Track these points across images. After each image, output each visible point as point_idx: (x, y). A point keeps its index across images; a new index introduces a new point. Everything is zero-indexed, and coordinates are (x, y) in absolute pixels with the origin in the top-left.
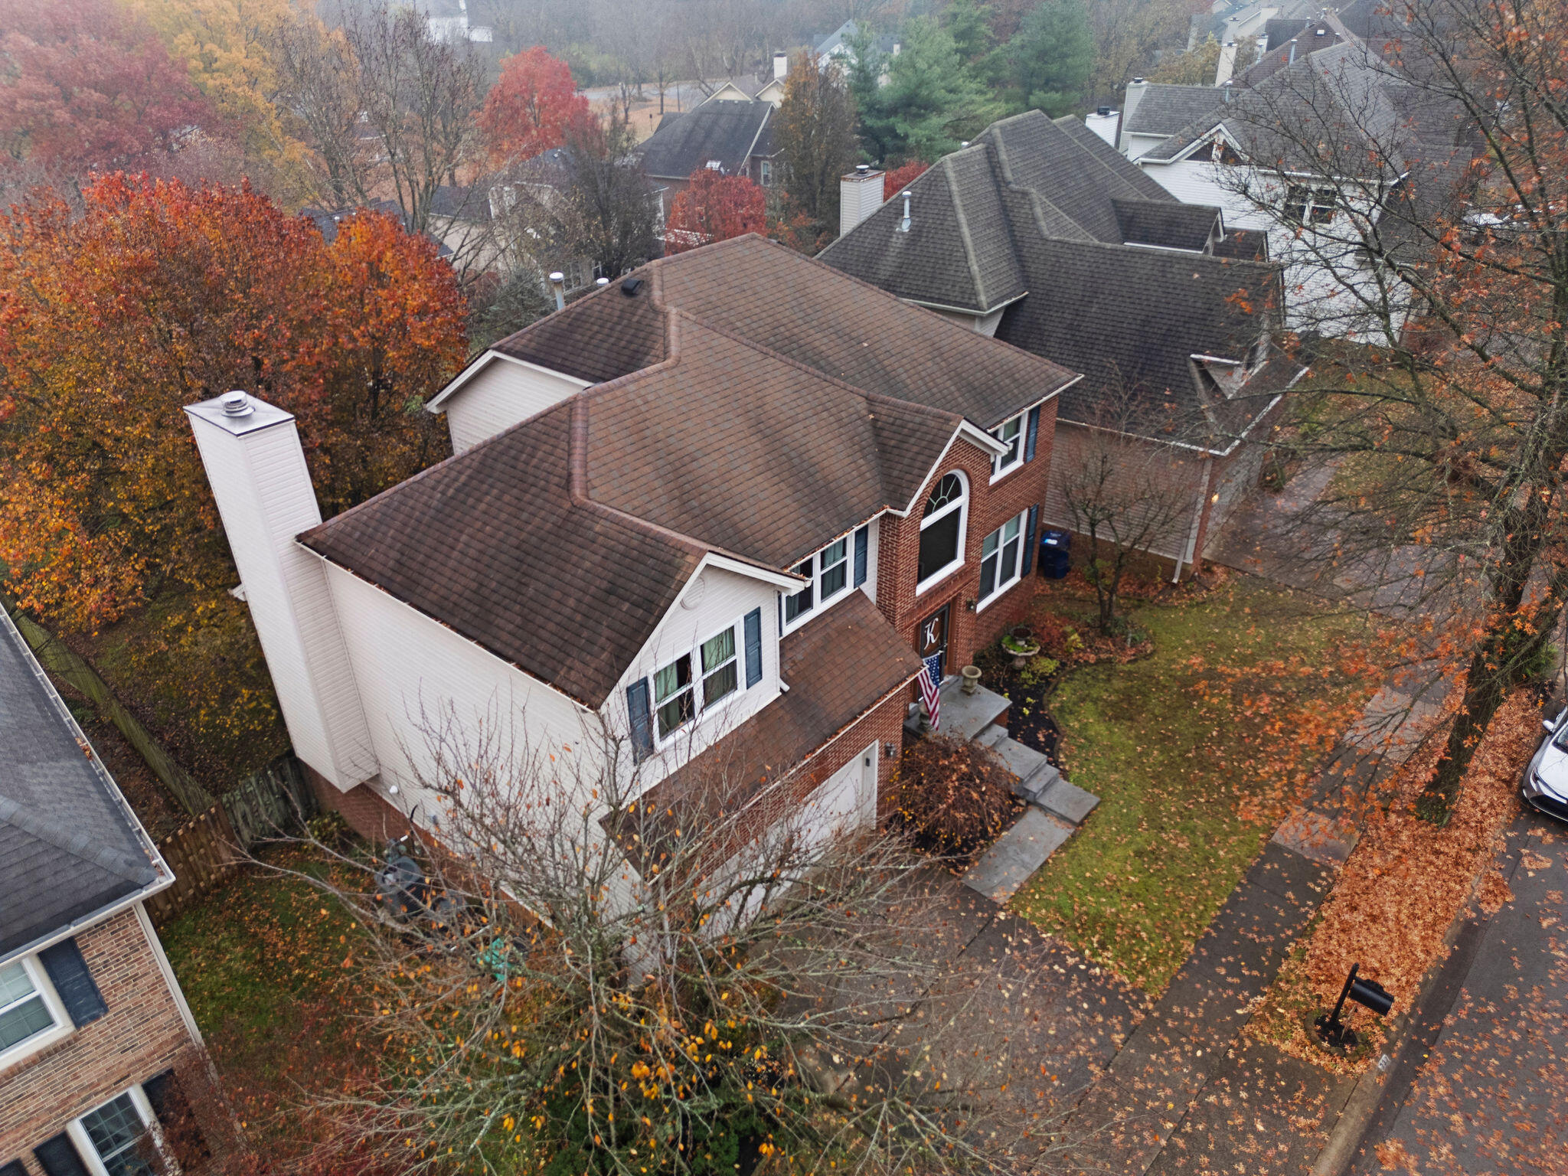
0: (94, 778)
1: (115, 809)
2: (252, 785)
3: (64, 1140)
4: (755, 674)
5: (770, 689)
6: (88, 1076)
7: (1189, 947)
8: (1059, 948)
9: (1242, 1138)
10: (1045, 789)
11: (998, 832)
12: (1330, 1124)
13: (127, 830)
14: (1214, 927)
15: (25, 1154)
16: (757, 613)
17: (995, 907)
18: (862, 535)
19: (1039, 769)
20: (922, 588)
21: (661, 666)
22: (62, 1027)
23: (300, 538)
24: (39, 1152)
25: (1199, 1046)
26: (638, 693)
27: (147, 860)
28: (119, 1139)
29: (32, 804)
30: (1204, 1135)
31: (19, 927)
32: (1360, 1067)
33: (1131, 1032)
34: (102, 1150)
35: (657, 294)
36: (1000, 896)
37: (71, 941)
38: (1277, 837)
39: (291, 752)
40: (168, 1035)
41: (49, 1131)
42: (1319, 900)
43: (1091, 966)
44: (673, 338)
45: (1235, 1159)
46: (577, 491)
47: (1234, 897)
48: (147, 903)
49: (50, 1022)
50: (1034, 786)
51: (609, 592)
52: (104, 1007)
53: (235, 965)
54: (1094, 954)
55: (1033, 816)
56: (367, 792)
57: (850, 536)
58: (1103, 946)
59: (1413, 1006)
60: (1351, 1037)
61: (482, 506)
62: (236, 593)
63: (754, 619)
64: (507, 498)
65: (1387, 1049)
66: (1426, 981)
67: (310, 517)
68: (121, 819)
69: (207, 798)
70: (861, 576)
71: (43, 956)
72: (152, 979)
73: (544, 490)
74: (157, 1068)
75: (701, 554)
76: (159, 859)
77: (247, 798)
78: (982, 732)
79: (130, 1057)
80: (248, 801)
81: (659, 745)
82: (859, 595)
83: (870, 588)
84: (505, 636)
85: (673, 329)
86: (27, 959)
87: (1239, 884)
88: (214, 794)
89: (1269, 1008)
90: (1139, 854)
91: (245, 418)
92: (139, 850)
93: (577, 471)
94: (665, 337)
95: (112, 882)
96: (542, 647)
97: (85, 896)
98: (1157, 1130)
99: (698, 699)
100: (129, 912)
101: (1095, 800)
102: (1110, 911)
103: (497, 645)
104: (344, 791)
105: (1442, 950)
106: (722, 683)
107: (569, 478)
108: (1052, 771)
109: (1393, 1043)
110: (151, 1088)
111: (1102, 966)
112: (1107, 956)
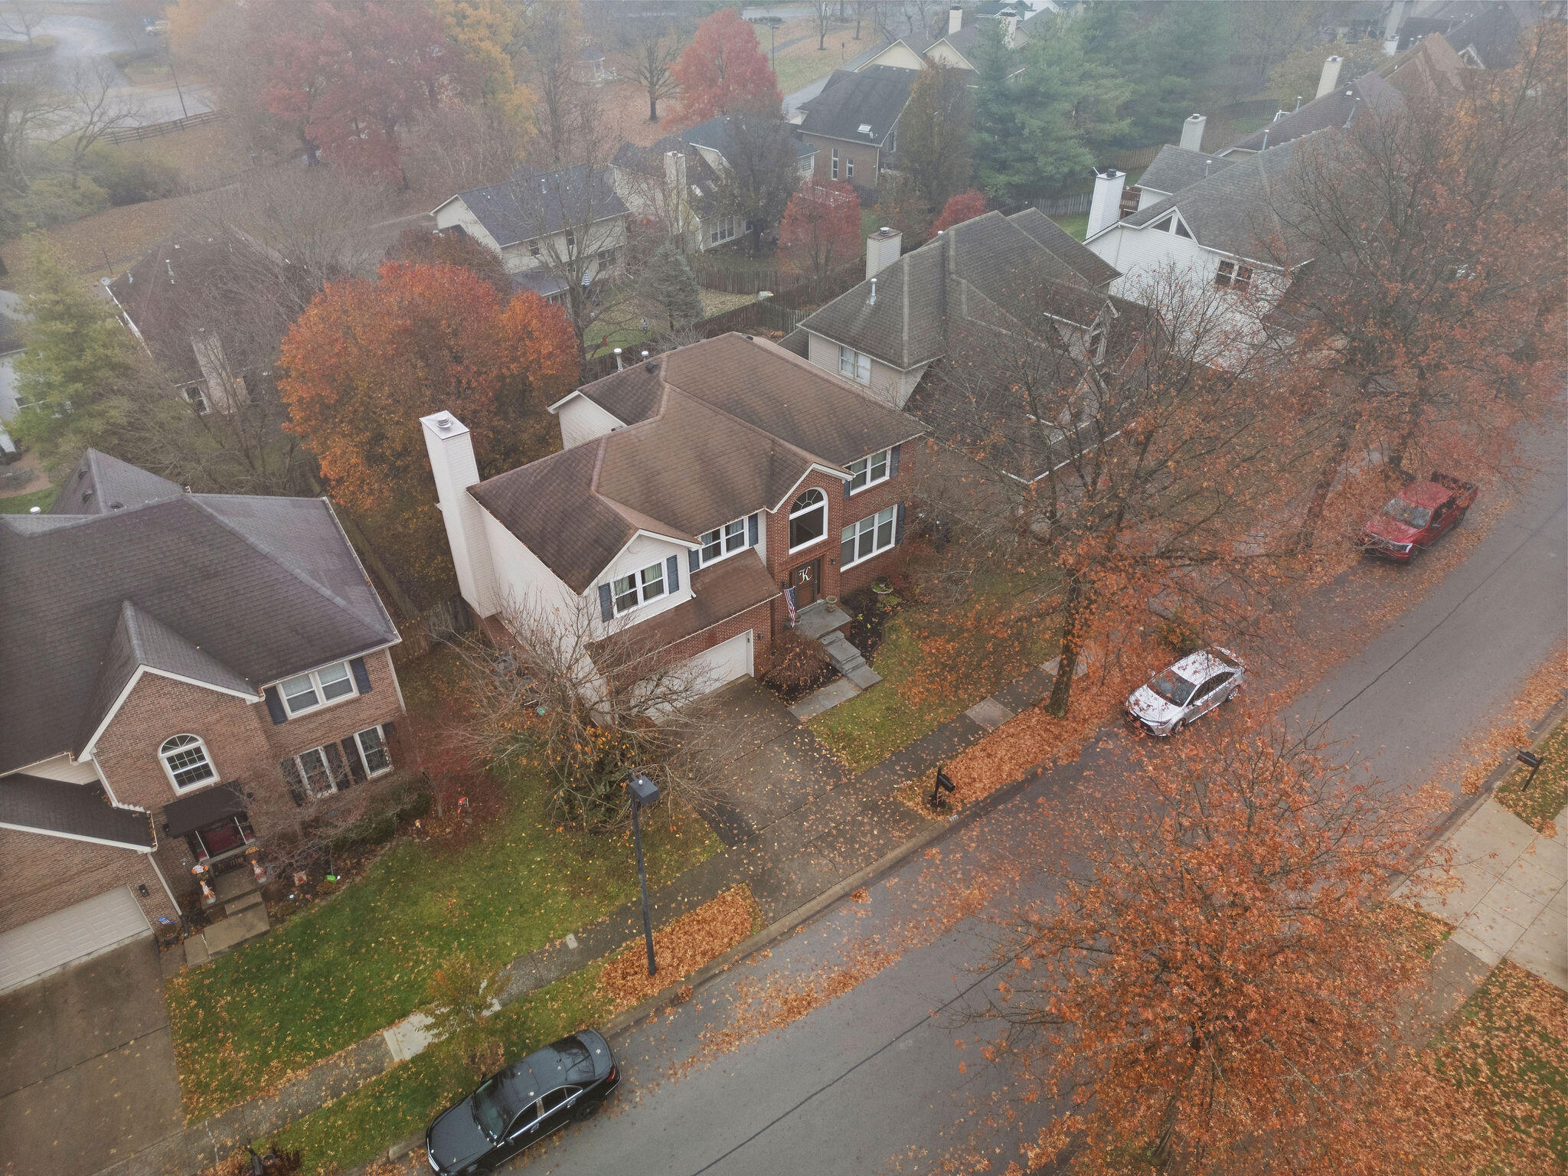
0: (373, 595)
1: (380, 609)
2: (439, 608)
3: (352, 739)
4: (675, 587)
5: (685, 594)
6: (363, 716)
7: (888, 755)
8: (821, 746)
9: (864, 835)
10: (854, 669)
11: (819, 687)
12: (909, 837)
13: (384, 618)
14: (906, 748)
15: (338, 741)
16: (675, 557)
17: (799, 722)
18: (753, 520)
19: (854, 658)
20: (793, 551)
21: (619, 578)
22: (355, 694)
23: (469, 489)
24: (343, 741)
25: (866, 796)
26: (605, 590)
27: (392, 632)
28: (371, 747)
29: (350, 602)
30: (847, 831)
31: (346, 649)
32: (940, 818)
33: (836, 786)
34: (365, 749)
35: (663, 373)
36: (803, 718)
37: (361, 658)
38: (968, 712)
39: (460, 594)
40: (394, 706)
41: (346, 735)
42: (969, 744)
43: (833, 756)
44: (664, 403)
45: (857, 842)
46: (593, 488)
47: (926, 736)
48: (390, 648)
49: (351, 690)
50: (847, 667)
51: (596, 541)
52: (371, 688)
53: (424, 698)
54: (837, 751)
55: (843, 683)
56: (495, 620)
57: (746, 518)
58: (844, 748)
59: (986, 798)
60: (942, 804)
61: (551, 488)
62: (438, 505)
63: (673, 561)
64: (563, 485)
65: (959, 813)
66: (1001, 788)
67: (474, 478)
68: (382, 614)
69: (416, 612)
70: (754, 540)
71: (351, 662)
72: (388, 681)
73: (579, 484)
74: (388, 719)
75: (637, 529)
76: (396, 632)
77: (437, 615)
78: (828, 633)
79: (379, 712)
80: (437, 617)
81: (617, 615)
82: (752, 552)
83: (761, 548)
84: (549, 555)
85: (665, 397)
86: (345, 661)
87: (932, 730)
88: (420, 611)
89: (911, 787)
90: (888, 709)
91: (448, 429)
92: (389, 627)
93: (595, 477)
94: (660, 401)
95: (379, 638)
96: (564, 563)
97: (368, 641)
98: (827, 825)
99: (640, 595)
100: (383, 650)
101: (879, 678)
102: (856, 733)
103: (546, 559)
104: (483, 617)
105: (1019, 776)
106: (657, 589)
107: (591, 480)
108: (862, 660)
109: (964, 811)
110: (385, 727)
111: (838, 757)
112: (844, 754)
